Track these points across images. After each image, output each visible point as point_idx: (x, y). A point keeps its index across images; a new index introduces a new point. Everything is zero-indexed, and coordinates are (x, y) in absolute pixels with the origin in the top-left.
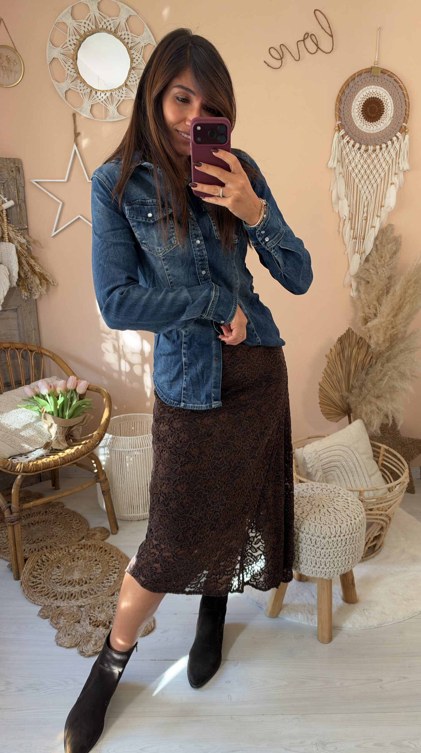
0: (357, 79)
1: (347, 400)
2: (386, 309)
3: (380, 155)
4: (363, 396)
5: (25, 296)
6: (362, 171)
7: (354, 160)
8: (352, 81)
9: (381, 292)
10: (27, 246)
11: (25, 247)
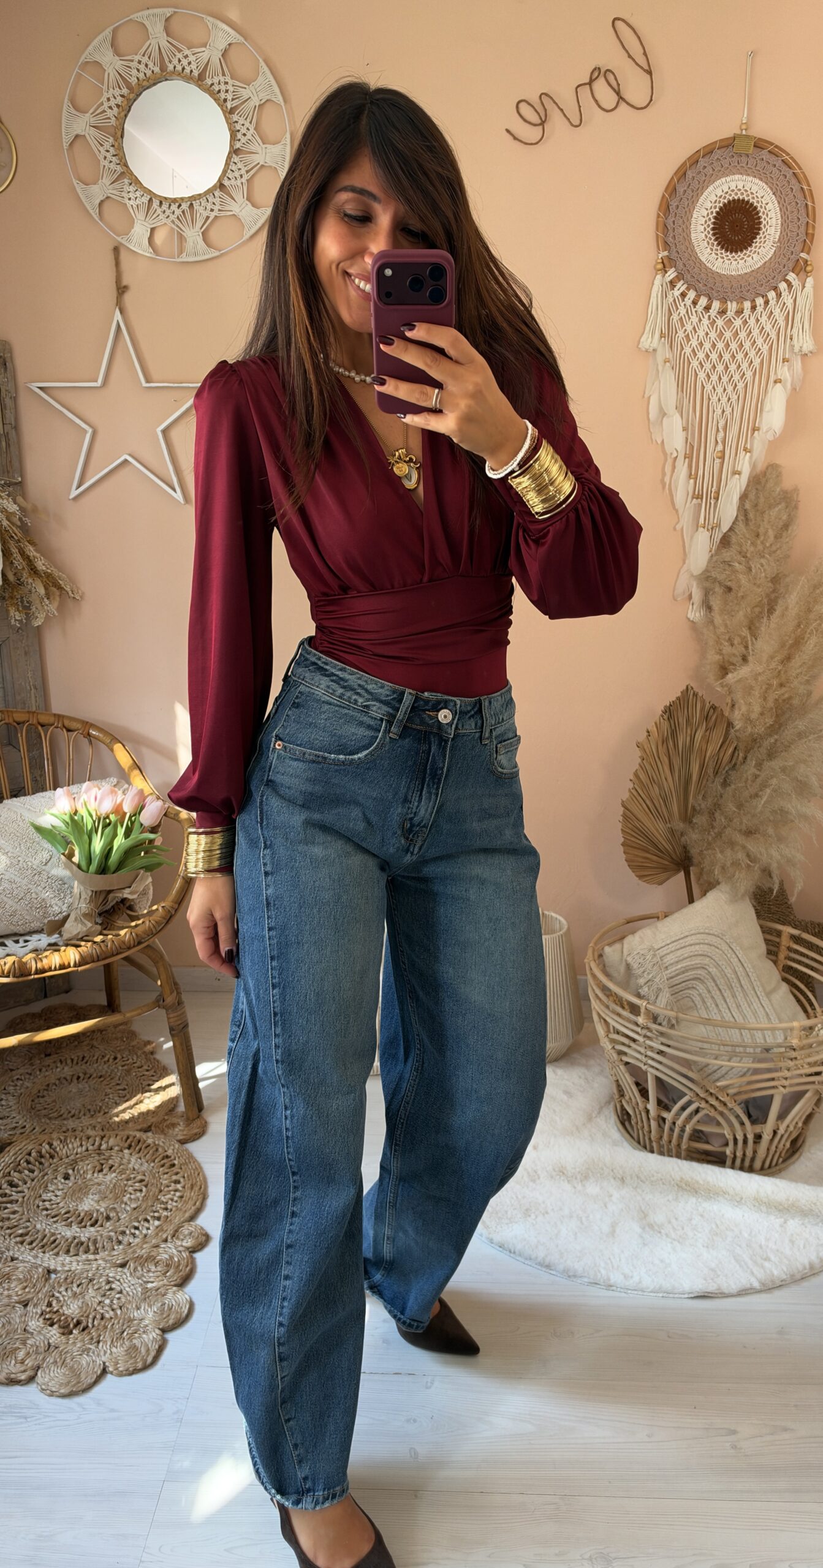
0: (702, 162)
1: (683, 839)
2: (766, 645)
3: (752, 322)
4: (716, 830)
5: (16, 620)
6: (714, 356)
7: (696, 332)
8: (694, 165)
9: (757, 610)
10: (20, 519)
11: (16, 520)
